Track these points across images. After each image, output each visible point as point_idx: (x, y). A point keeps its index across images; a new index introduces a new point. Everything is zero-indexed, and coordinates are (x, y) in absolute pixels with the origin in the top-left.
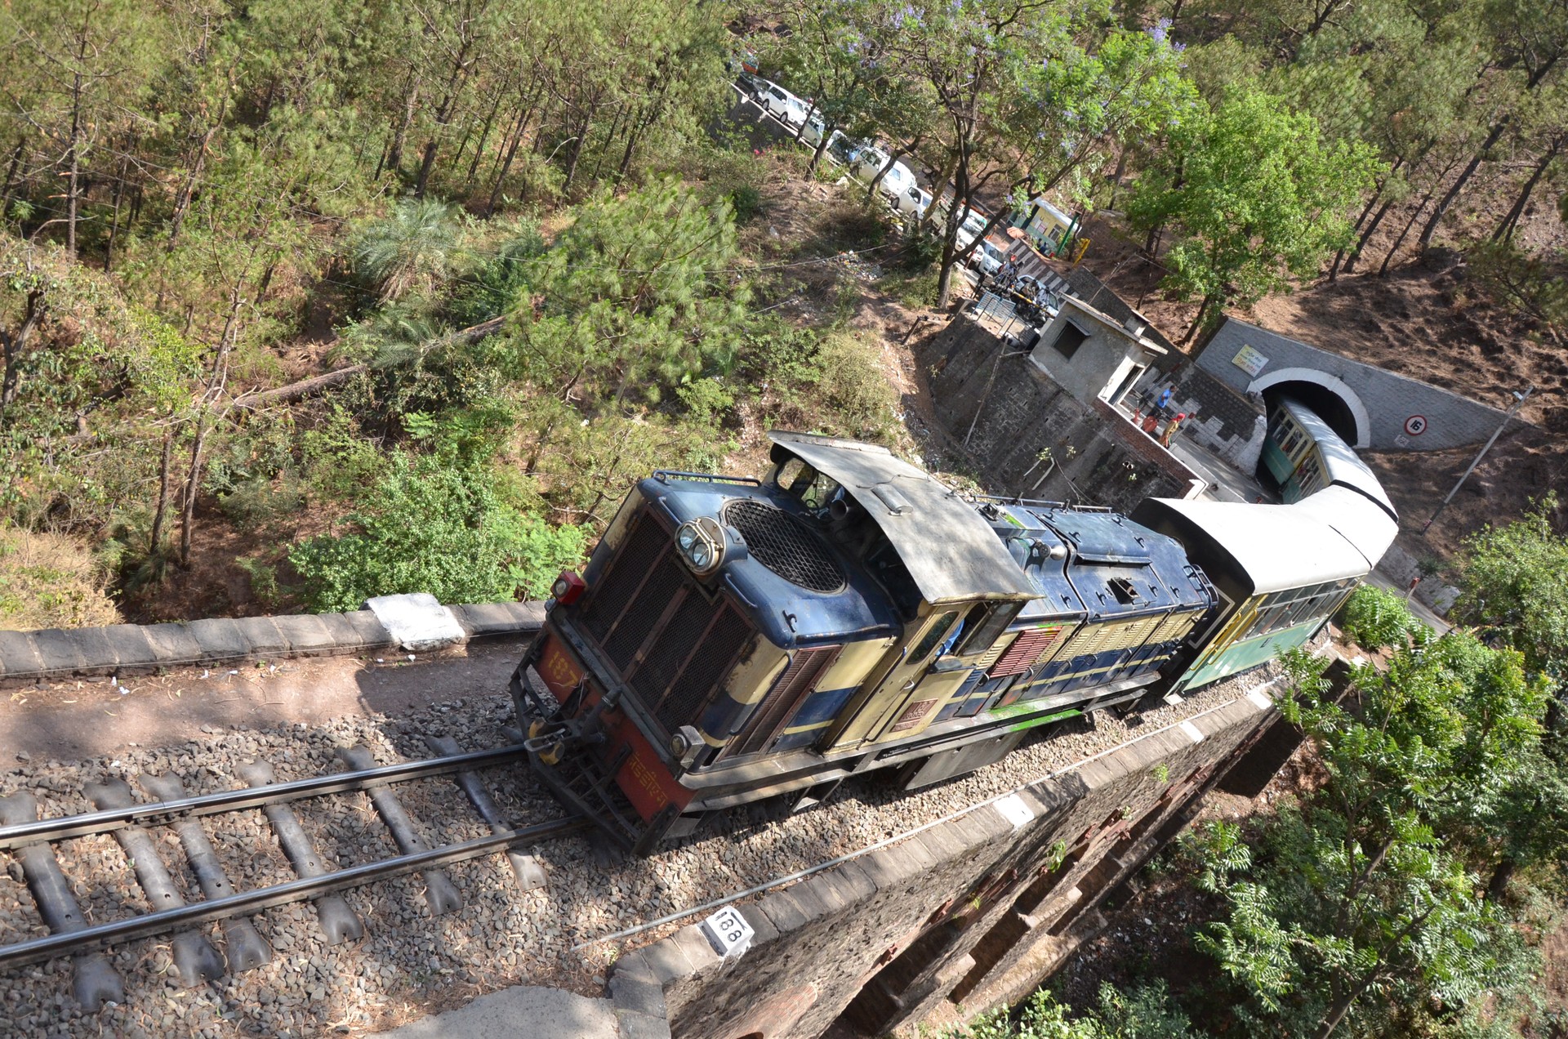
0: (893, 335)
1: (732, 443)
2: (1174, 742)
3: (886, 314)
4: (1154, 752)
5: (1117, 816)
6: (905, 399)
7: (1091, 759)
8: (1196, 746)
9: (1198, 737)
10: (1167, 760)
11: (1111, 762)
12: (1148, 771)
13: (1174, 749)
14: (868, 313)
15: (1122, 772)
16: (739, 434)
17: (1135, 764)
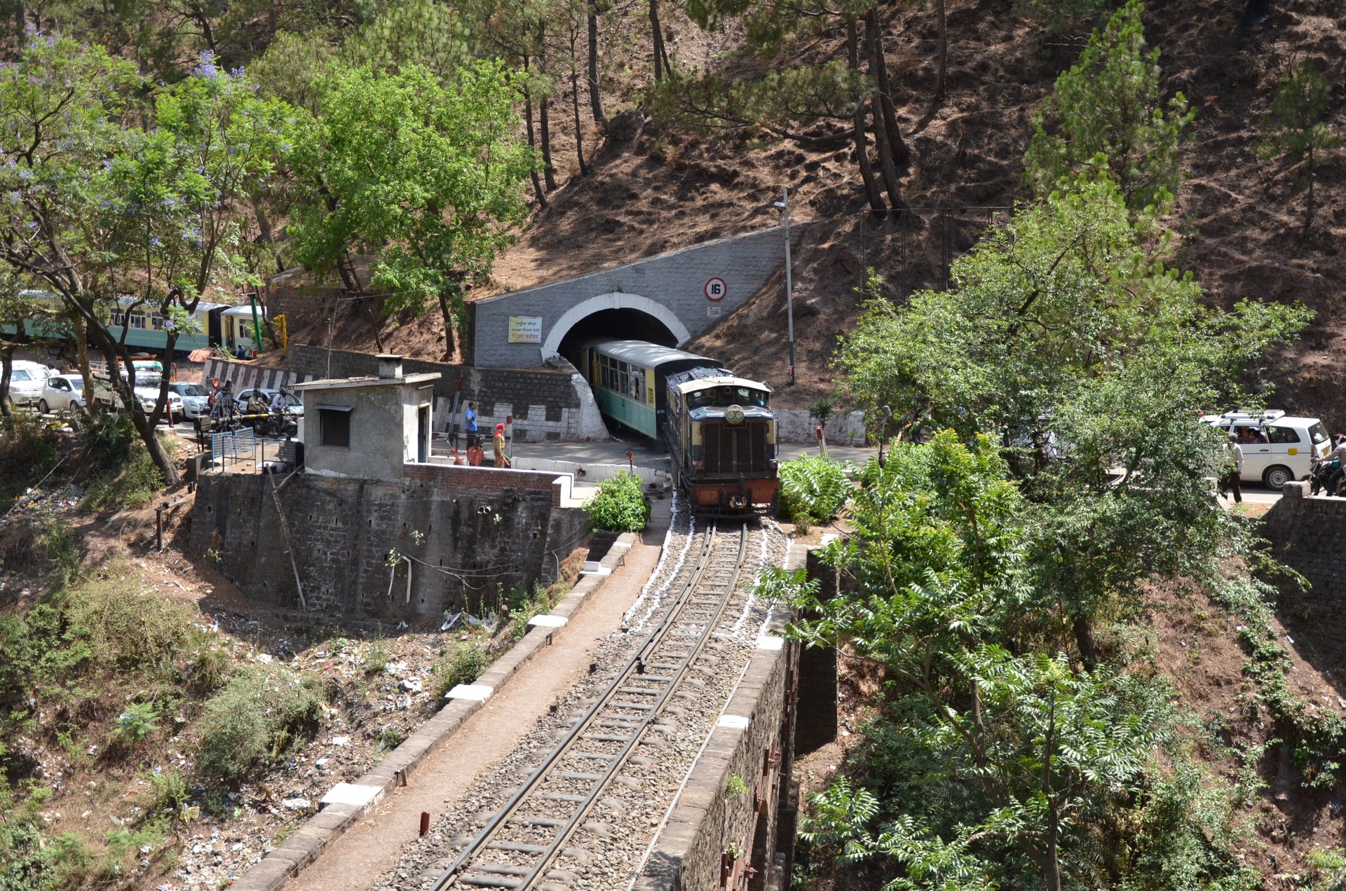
0: (142, 548)
1: (37, 792)
2: (724, 745)
3: (115, 531)
4: (715, 770)
5: (728, 860)
6: (205, 606)
7: (662, 826)
8: (748, 733)
9: (742, 723)
10: (732, 768)
11: (683, 813)
12: (724, 792)
13: (730, 752)
14: (97, 544)
15: (700, 814)
16: (39, 775)
17: (705, 797)
